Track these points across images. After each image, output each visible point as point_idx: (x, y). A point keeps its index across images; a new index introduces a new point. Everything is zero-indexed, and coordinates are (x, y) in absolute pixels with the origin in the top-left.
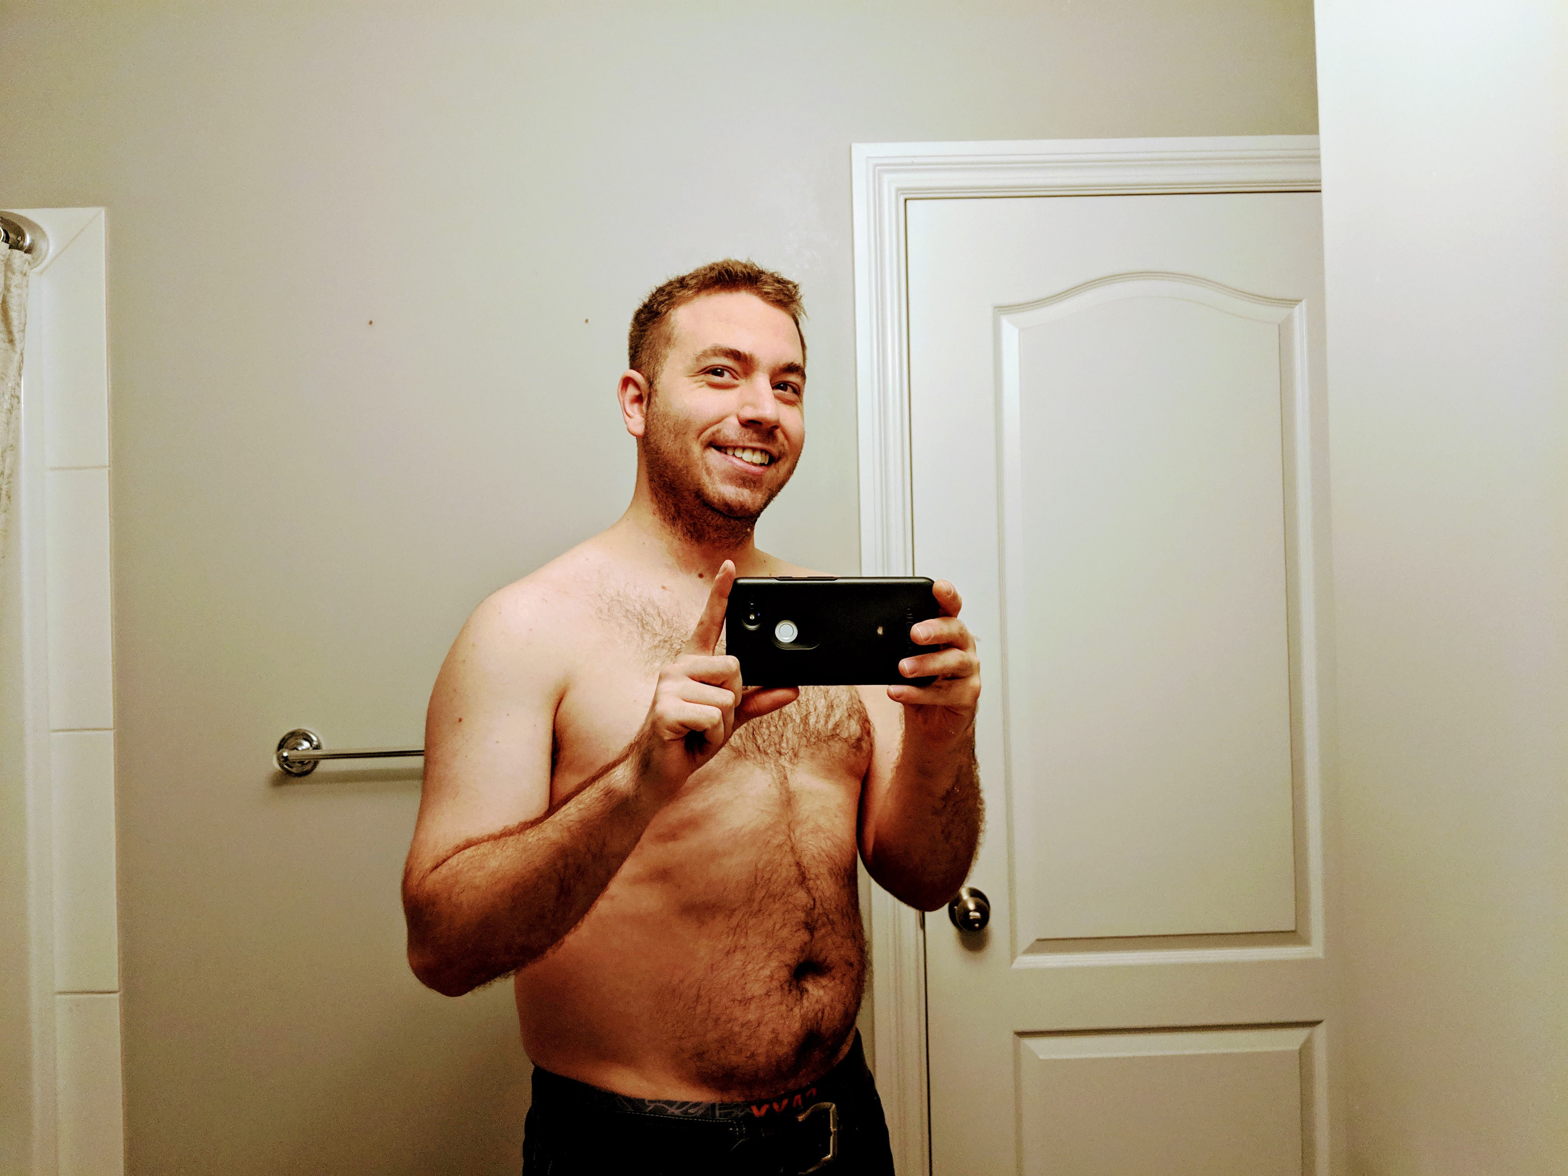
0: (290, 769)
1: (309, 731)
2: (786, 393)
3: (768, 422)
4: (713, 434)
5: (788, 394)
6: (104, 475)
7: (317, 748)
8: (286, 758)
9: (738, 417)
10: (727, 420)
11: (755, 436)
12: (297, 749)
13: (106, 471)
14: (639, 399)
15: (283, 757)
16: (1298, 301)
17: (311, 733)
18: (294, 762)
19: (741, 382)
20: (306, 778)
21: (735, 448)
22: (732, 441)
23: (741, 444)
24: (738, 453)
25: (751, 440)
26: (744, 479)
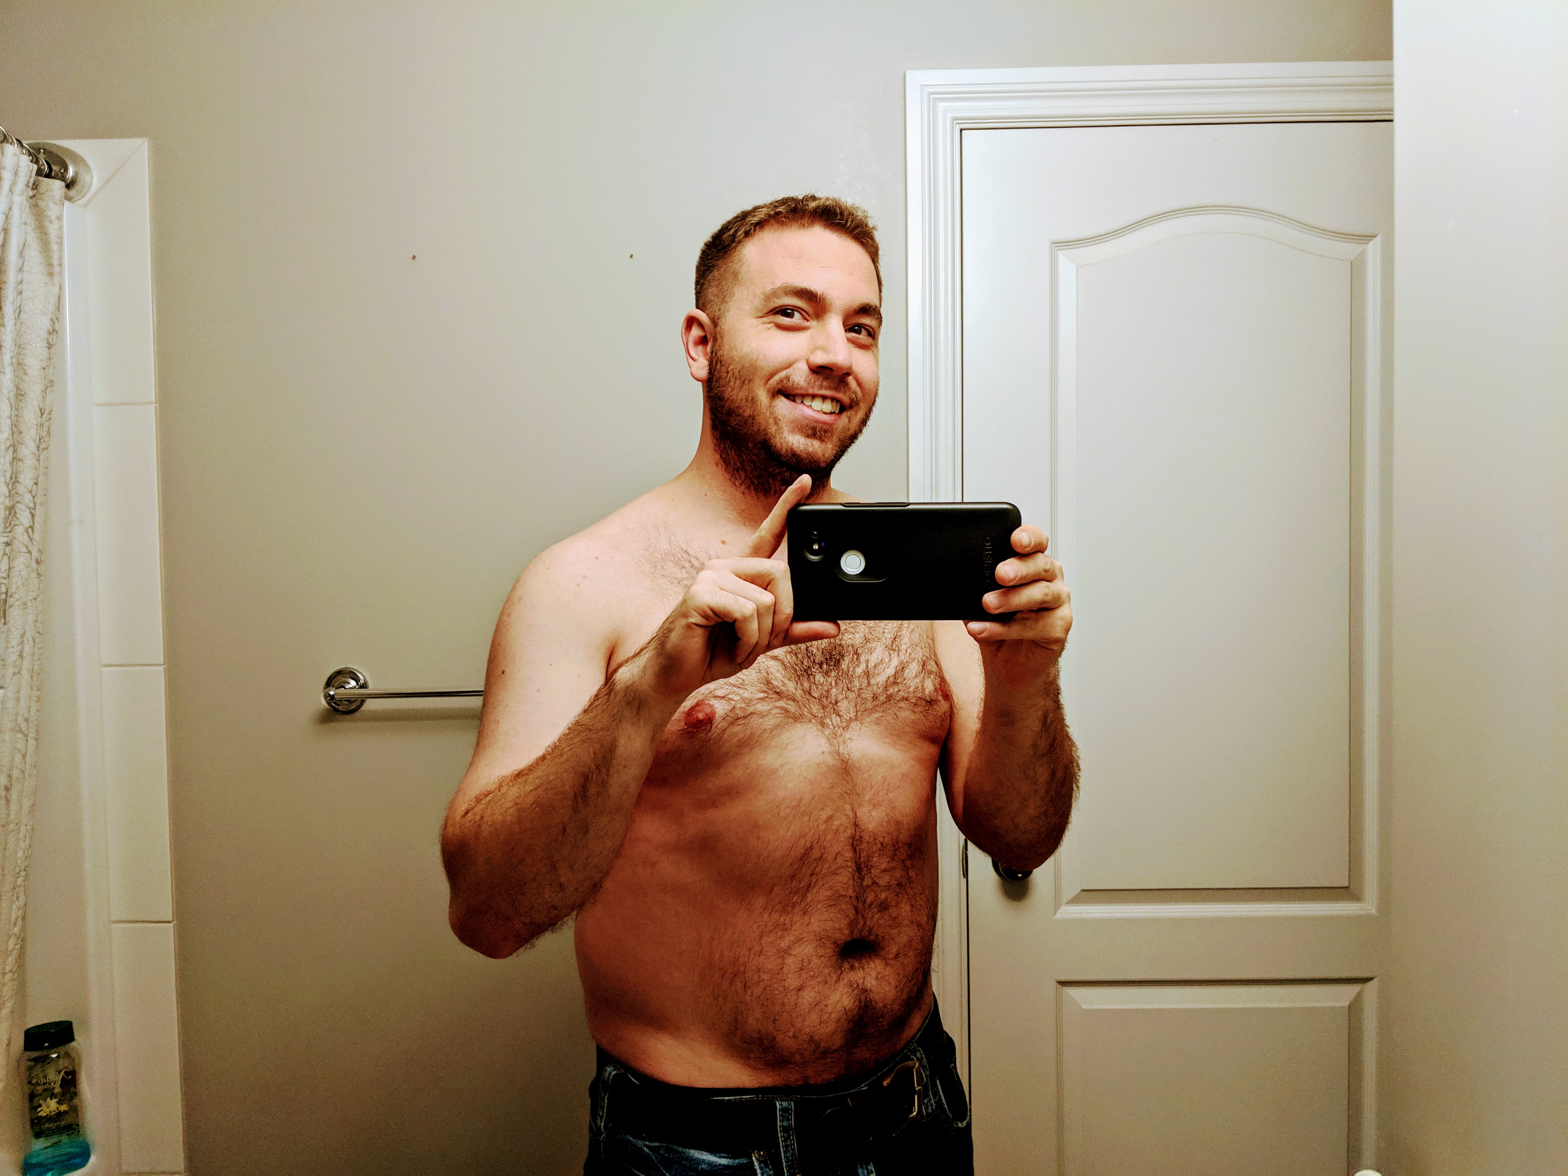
0: (336, 707)
2: (860, 336)
3: (840, 369)
4: (782, 381)
5: (863, 337)
7: (364, 686)
9: (808, 363)
10: (795, 365)
11: (825, 383)
14: (703, 341)
16: (1372, 237)
19: (813, 323)
22: (801, 389)
23: (811, 391)
24: (807, 402)
25: (821, 387)
26: (814, 429)
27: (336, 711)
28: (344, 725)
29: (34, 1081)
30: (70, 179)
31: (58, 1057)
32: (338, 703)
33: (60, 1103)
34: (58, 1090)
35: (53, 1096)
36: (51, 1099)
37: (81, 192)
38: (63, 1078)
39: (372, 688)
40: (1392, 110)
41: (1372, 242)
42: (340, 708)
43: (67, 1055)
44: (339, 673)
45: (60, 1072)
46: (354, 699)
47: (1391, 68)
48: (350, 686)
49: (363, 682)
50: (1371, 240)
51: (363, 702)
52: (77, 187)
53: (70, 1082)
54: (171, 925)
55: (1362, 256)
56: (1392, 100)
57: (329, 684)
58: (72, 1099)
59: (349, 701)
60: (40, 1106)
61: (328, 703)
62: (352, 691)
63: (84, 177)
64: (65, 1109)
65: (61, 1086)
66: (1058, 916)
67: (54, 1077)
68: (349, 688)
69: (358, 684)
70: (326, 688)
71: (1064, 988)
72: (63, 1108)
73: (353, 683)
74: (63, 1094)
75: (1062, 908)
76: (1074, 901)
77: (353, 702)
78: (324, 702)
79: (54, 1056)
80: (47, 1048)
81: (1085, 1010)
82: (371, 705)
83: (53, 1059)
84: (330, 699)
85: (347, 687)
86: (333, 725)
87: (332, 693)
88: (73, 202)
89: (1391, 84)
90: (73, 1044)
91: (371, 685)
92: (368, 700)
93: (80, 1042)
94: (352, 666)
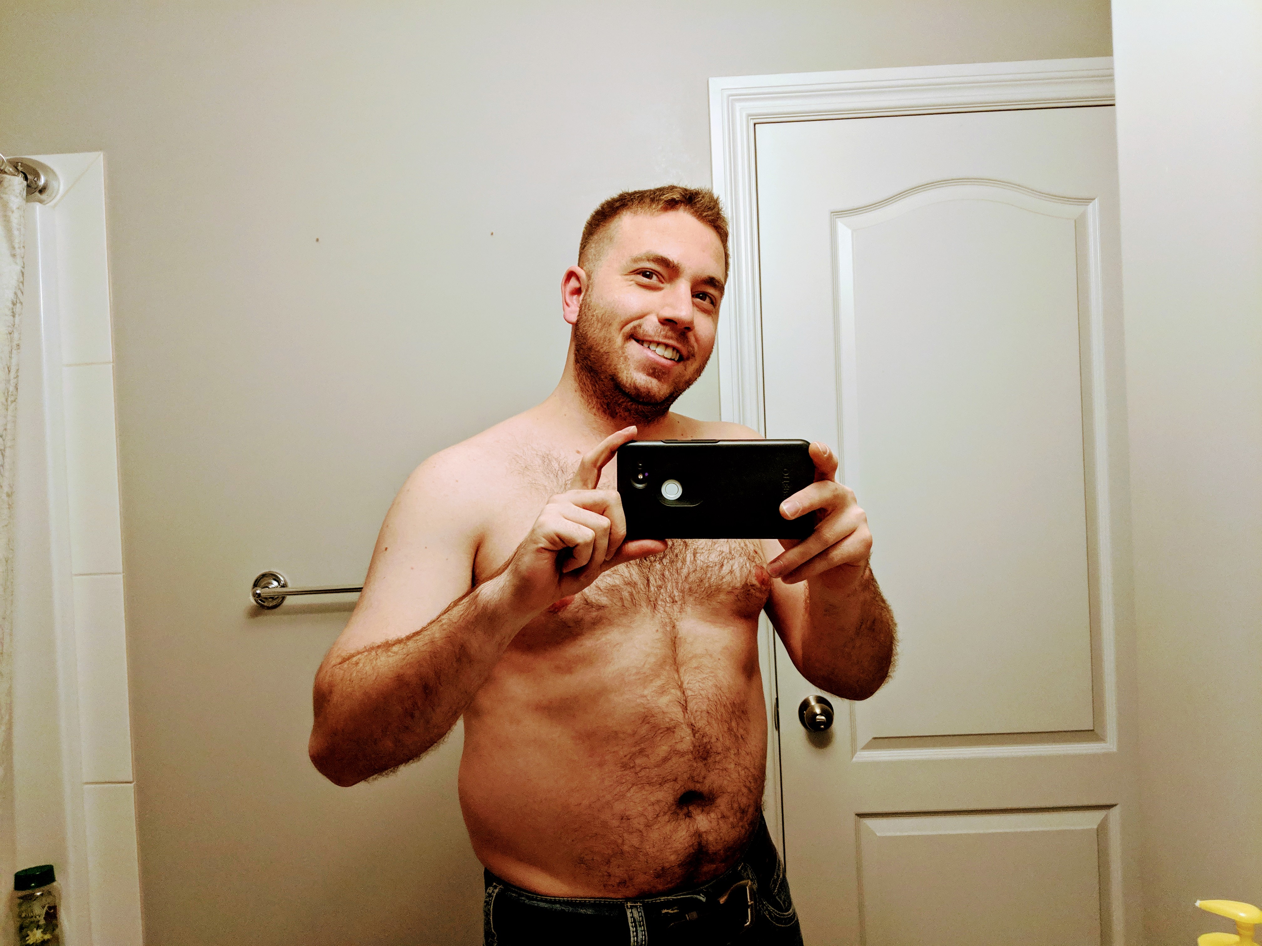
0: (262, 603)
1: (277, 573)
2: (704, 302)
3: (683, 322)
4: (635, 328)
5: (706, 304)
6: (109, 370)
7: (284, 586)
8: (259, 595)
9: (658, 315)
10: (647, 317)
11: (670, 334)
12: (269, 588)
13: (111, 366)
14: (578, 291)
15: (257, 593)
16: (1092, 199)
17: (280, 574)
18: (266, 598)
19: (666, 285)
20: (276, 610)
21: (650, 342)
22: (650, 336)
23: (656, 339)
24: (653, 347)
25: (666, 337)
26: (654, 369)
27: (263, 607)
28: (269, 618)
29: (23, 915)
30: (42, 186)
31: (42, 895)
32: (263, 600)
33: (44, 932)
34: (42, 922)
35: (38, 927)
36: (37, 930)
37: (50, 196)
38: (47, 911)
39: (291, 587)
40: (1114, 97)
41: (1091, 204)
42: (266, 604)
43: (50, 893)
44: (264, 576)
45: (43, 907)
46: (276, 597)
47: (1112, 62)
48: (273, 586)
49: (284, 582)
50: (1090, 202)
51: (283, 598)
52: (48, 192)
53: (52, 915)
54: (132, 785)
55: (1083, 216)
56: (1113, 88)
57: (256, 584)
58: (54, 930)
59: (272, 598)
60: (28, 935)
61: (256, 601)
62: (274, 590)
63: (53, 184)
64: (49, 938)
65: (45, 918)
66: (854, 759)
67: (38, 911)
68: (272, 588)
69: (279, 584)
70: (254, 588)
71: (861, 819)
72: (47, 937)
73: (275, 584)
74: (47, 925)
75: (858, 753)
76: (868, 747)
77: (276, 599)
78: (252, 600)
79: (38, 894)
80: (34, 887)
81: (879, 837)
82: (290, 601)
83: (38, 897)
84: (257, 596)
85: (270, 587)
86: (260, 618)
87: (258, 592)
88: (44, 205)
89: (1112, 75)
90: (55, 884)
91: (290, 584)
92: (288, 597)
93: (60, 881)
94: (274, 570)
